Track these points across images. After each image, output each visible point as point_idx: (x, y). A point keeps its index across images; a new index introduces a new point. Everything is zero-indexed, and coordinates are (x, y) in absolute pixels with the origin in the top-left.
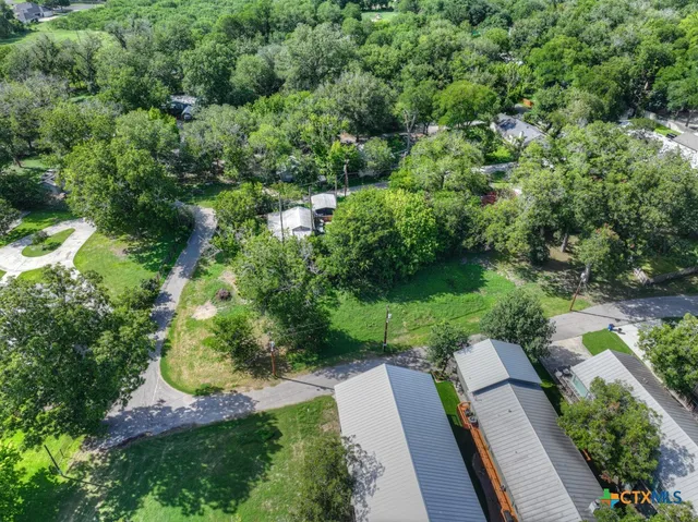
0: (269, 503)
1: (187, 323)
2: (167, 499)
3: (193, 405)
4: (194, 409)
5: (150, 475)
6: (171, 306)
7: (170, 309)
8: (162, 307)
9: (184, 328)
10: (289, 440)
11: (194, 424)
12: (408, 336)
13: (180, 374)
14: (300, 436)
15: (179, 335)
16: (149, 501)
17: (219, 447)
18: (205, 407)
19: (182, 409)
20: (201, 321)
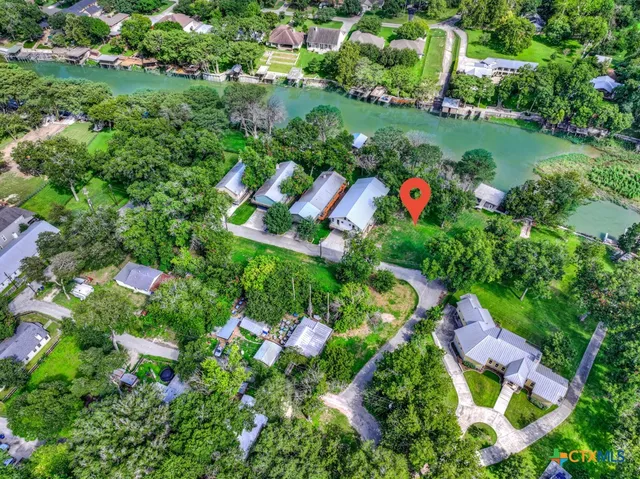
0: (397, 237)
1: (399, 316)
6: (404, 330)
7: (405, 328)
8: (409, 332)
12: (305, 259)
20: (392, 314)
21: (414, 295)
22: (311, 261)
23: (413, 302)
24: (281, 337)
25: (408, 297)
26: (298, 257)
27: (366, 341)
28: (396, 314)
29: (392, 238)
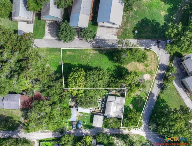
0: (137, 17)
1: (152, 74)
2: (158, 24)
3: (152, 46)
4: (151, 45)
5: (161, 30)
6: (157, 82)
7: (157, 81)
8: (159, 82)
9: (153, 72)
10: (131, 29)
11: (151, 40)
12: (91, 53)
13: (154, 57)
14: (128, 30)
15: (155, 71)
16: (162, 24)
17: (146, 32)
18: (149, 44)
19: (155, 46)
20: (148, 74)
21: (156, 56)
22: (95, 52)
23: (157, 62)
24: (100, 109)
25: (153, 59)
26: (86, 51)
27: (141, 96)
28: (150, 73)
29: (135, 19)
